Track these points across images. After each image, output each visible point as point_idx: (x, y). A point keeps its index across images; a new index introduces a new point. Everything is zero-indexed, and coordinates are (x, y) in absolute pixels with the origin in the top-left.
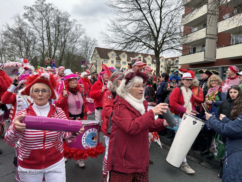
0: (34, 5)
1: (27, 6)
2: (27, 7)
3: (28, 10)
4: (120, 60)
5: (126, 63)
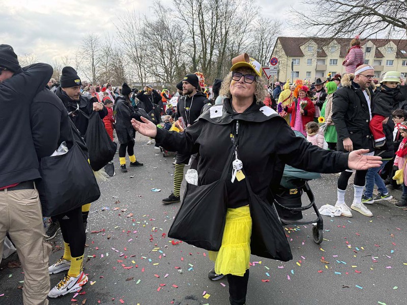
4: (325, 57)
5: (338, 61)
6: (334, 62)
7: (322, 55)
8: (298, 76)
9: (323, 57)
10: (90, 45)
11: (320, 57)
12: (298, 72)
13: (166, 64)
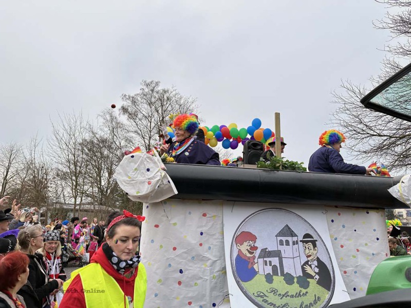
0: (138, 94)
1: (127, 95)
2: (127, 97)
3: (128, 101)
10: (9, 156)
13: (103, 183)
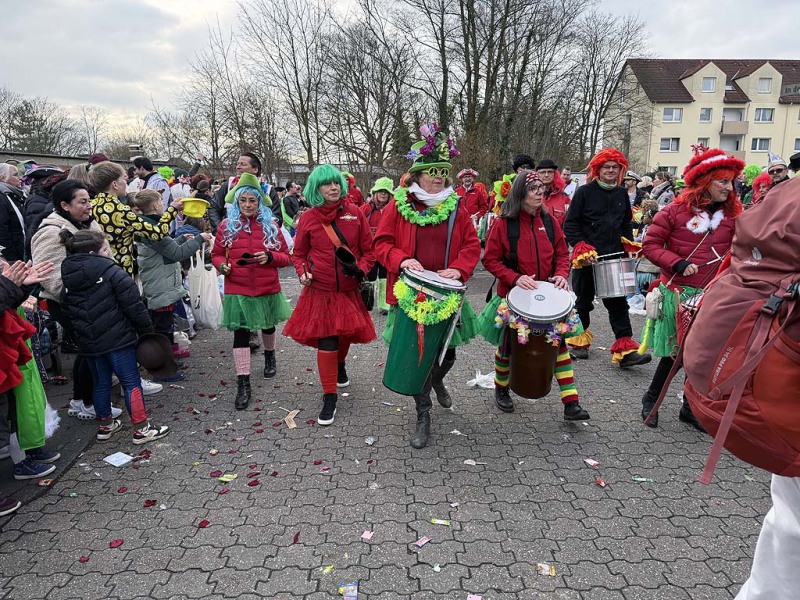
4: (745, 102)
5: (776, 112)
6: (767, 114)
7: (736, 98)
8: (677, 149)
9: (738, 102)
11: (732, 102)
12: (678, 140)
